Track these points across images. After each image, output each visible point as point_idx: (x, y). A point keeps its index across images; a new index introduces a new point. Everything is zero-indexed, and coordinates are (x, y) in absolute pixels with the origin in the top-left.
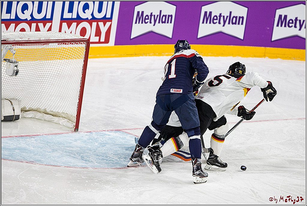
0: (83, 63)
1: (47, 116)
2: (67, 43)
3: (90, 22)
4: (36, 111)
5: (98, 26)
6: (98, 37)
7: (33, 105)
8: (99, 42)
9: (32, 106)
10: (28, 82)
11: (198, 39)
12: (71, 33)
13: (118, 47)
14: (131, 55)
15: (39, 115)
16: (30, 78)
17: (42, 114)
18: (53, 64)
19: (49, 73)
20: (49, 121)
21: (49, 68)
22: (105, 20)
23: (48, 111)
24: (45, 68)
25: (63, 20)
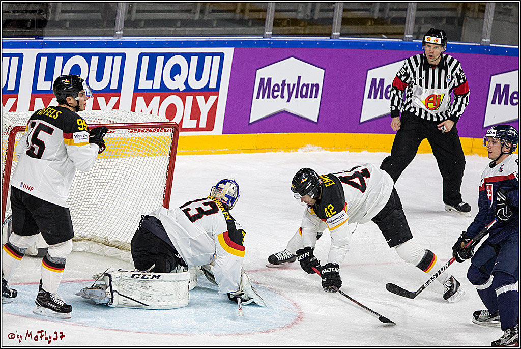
0: (167, 162)
1: (109, 248)
2: (142, 129)
3: (182, 95)
4: (91, 240)
5: (195, 102)
6: (196, 121)
7: (85, 230)
8: (198, 129)
9: (84, 233)
10: (78, 193)
11: (360, 123)
12: (151, 113)
13: (229, 136)
14: (251, 149)
15: (96, 248)
16: (81, 187)
17: (101, 246)
18: (118, 164)
19: (112, 178)
20: (111, 257)
21: (112, 171)
22: (207, 91)
23: (110, 240)
24: (105, 170)
25: (137, 92)
